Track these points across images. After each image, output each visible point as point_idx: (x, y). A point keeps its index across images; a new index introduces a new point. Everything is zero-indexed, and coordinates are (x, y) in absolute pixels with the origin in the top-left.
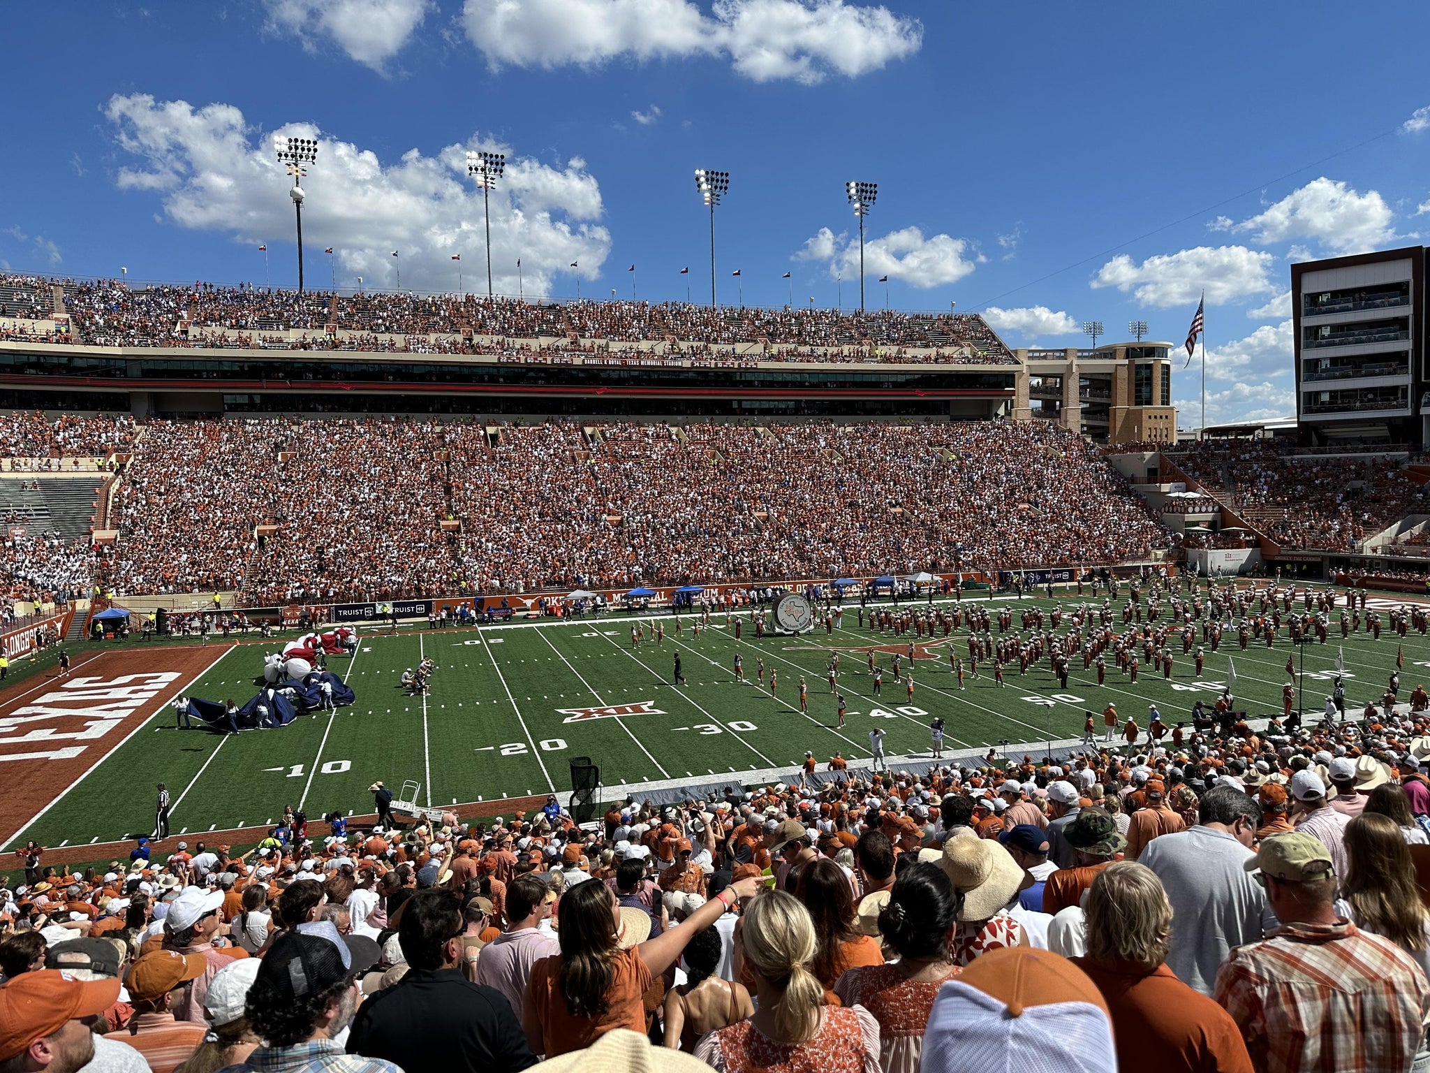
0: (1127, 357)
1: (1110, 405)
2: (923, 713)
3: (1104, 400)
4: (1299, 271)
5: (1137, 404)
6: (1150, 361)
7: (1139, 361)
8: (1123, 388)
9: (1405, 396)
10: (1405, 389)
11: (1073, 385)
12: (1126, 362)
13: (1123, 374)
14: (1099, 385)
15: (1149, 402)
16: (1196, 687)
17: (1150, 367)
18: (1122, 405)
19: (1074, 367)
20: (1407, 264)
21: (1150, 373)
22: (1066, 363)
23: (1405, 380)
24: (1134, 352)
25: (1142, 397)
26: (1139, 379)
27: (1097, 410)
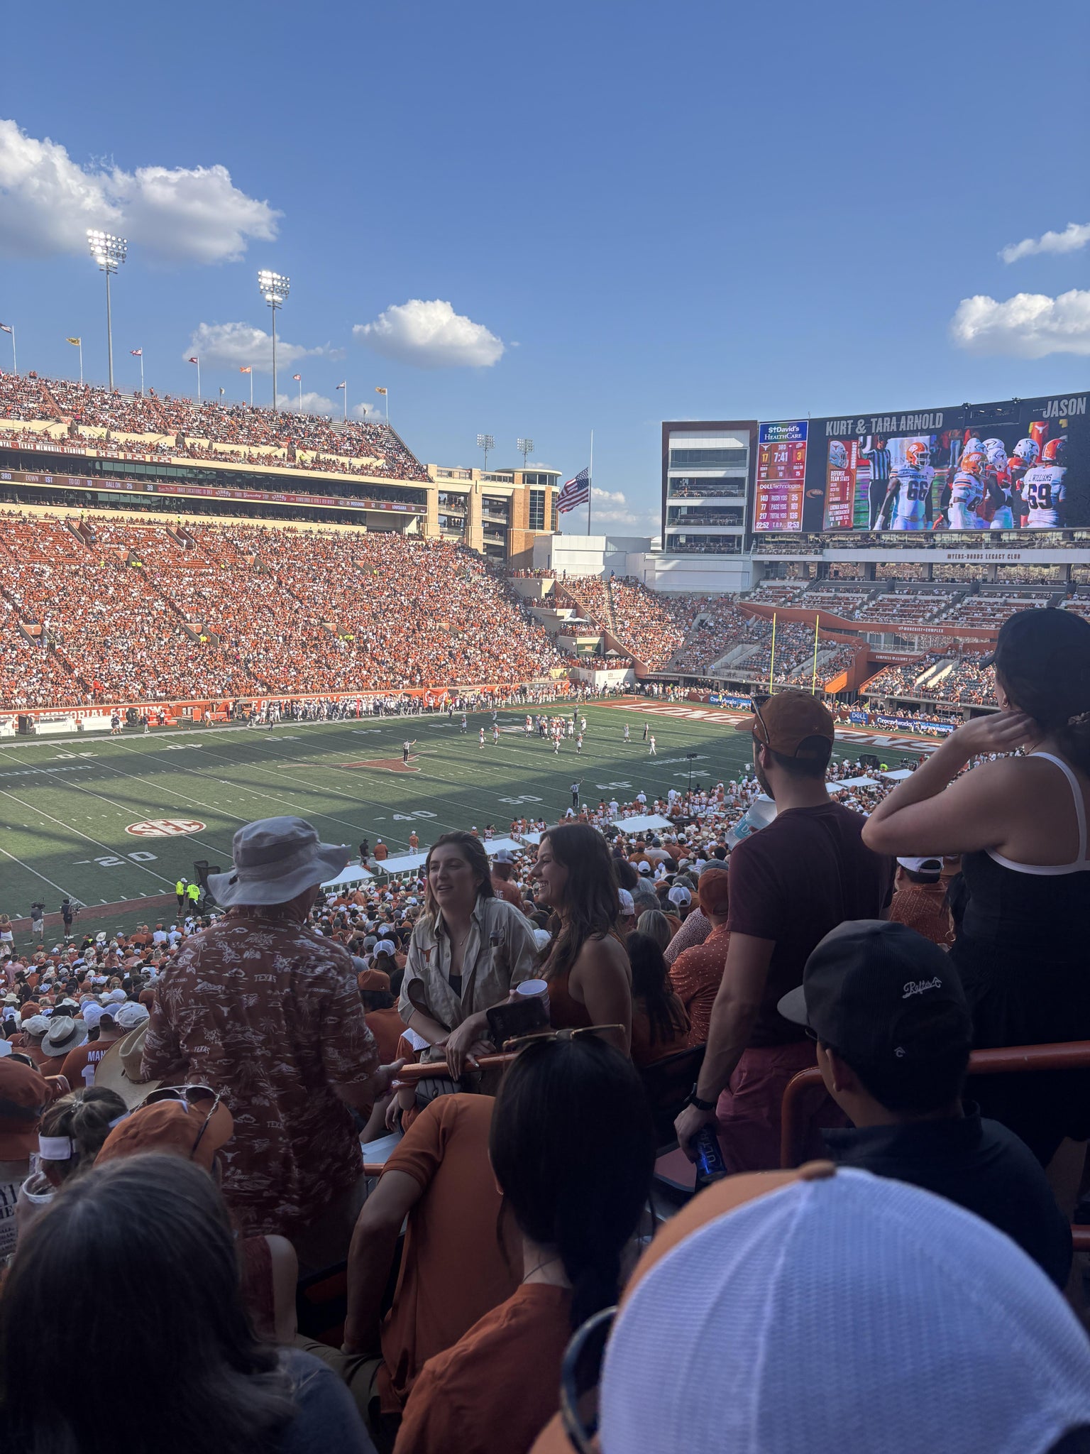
0: (524, 483)
1: (509, 526)
2: (433, 815)
3: (505, 522)
4: (670, 429)
5: (531, 528)
6: (542, 487)
7: (533, 487)
8: (520, 511)
9: (739, 544)
10: (740, 538)
11: (478, 503)
12: (523, 487)
13: (520, 499)
14: (497, 505)
16: (613, 786)
17: (542, 493)
18: (520, 530)
19: (479, 488)
20: (746, 434)
21: (543, 499)
22: (473, 482)
23: (740, 531)
24: (529, 478)
25: (535, 521)
26: (533, 504)
27: (497, 530)
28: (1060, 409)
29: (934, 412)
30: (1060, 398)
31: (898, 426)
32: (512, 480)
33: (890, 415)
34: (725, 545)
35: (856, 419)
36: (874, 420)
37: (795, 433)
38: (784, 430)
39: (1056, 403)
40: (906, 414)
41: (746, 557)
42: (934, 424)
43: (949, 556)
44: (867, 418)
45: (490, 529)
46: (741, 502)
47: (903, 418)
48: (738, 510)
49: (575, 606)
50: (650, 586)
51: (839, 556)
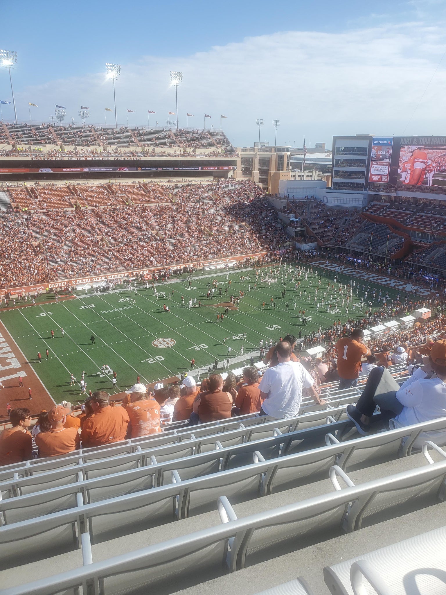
0: (276, 152)
1: (269, 170)
3: (267, 168)
4: (335, 139)
5: (278, 170)
6: (283, 153)
7: (279, 153)
8: (273, 164)
9: (363, 187)
10: (363, 184)
11: (257, 161)
12: (275, 153)
13: (274, 159)
14: (265, 162)
15: (282, 170)
17: (283, 156)
18: (273, 171)
19: (258, 155)
20: (367, 141)
21: (283, 158)
22: (254, 154)
23: (363, 181)
24: (278, 150)
25: (280, 167)
26: (279, 160)
27: (264, 172)
31: (430, 143)
32: (270, 151)
33: (428, 137)
34: (357, 187)
35: (413, 139)
36: (421, 139)
37: (387, 142)
41: (365, 192)
45: (261, 171)
46: (364, 169)
47: (432, 140)
48: (363, 173)
49: (295, 213)
50: (325, 203)
51: (403, 194)
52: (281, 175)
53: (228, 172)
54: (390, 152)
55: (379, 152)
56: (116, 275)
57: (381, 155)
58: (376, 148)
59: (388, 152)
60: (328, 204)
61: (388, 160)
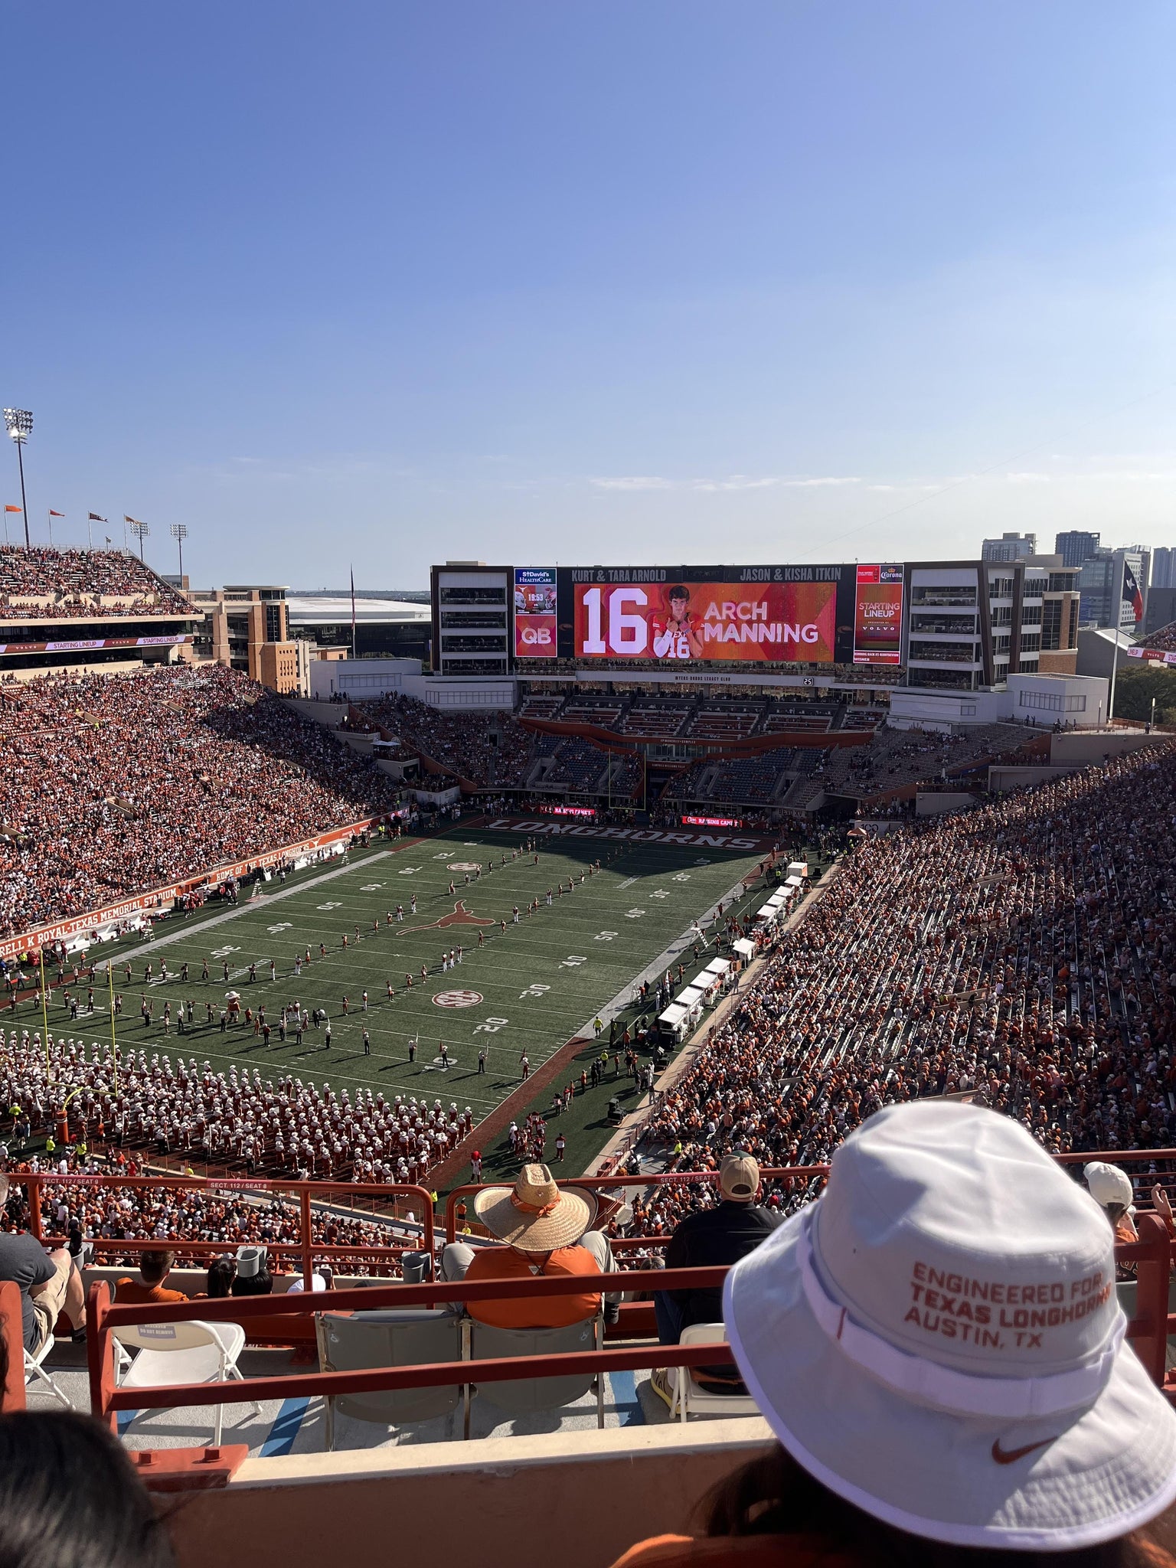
0: (260, 599)
1: (247, 641)
3: (245, 637)
4: (437, 571)
5: (270, 639)
6: (277, 603)
7: (269, 602)
8: (258, 626)
10: (503, 662)
11: (223, 622)
12: (260, 603)
13: (258, 615)
14: (239, 623)
15: (279, 640)
17: (278, 607)
18: (259, 642)
19: (223, 608)
20: (504, 577)
21: (278, 613)
22: (216, 604)
23: (503, 656)
24: (266, 594)
25: (272, 634)
26: (269, 618)
27: (240, 645)
28: (752, 575)
29: (660, 569)
30: (752, 568)
31: (631, 578)
32: (249, 598)
33: (624, 569)
34: (493, 668)
35: (597, 569)
36: (611, 572)
37: (546, 577)
38: (536, 575)
39: (749, 570)
40: (637, 569)
41: (512, 678)
42: (659, 578)
43: (677, 678)
44: (606, 570)
45: (234, 645)
46: (503, 632)
47: (635, 571)
48: (501, 639)
49: (379, 729)
50: (433, 706)
51: (588, 677)
52: (277, 652)
53: (168, 648)
54: (554, 596)
55: (532, 597)
56: (115, 908)
57: (536, 602)
58: (523, 589)
59: (550, 597)
60: (440, 707)
61: (552, 612)
